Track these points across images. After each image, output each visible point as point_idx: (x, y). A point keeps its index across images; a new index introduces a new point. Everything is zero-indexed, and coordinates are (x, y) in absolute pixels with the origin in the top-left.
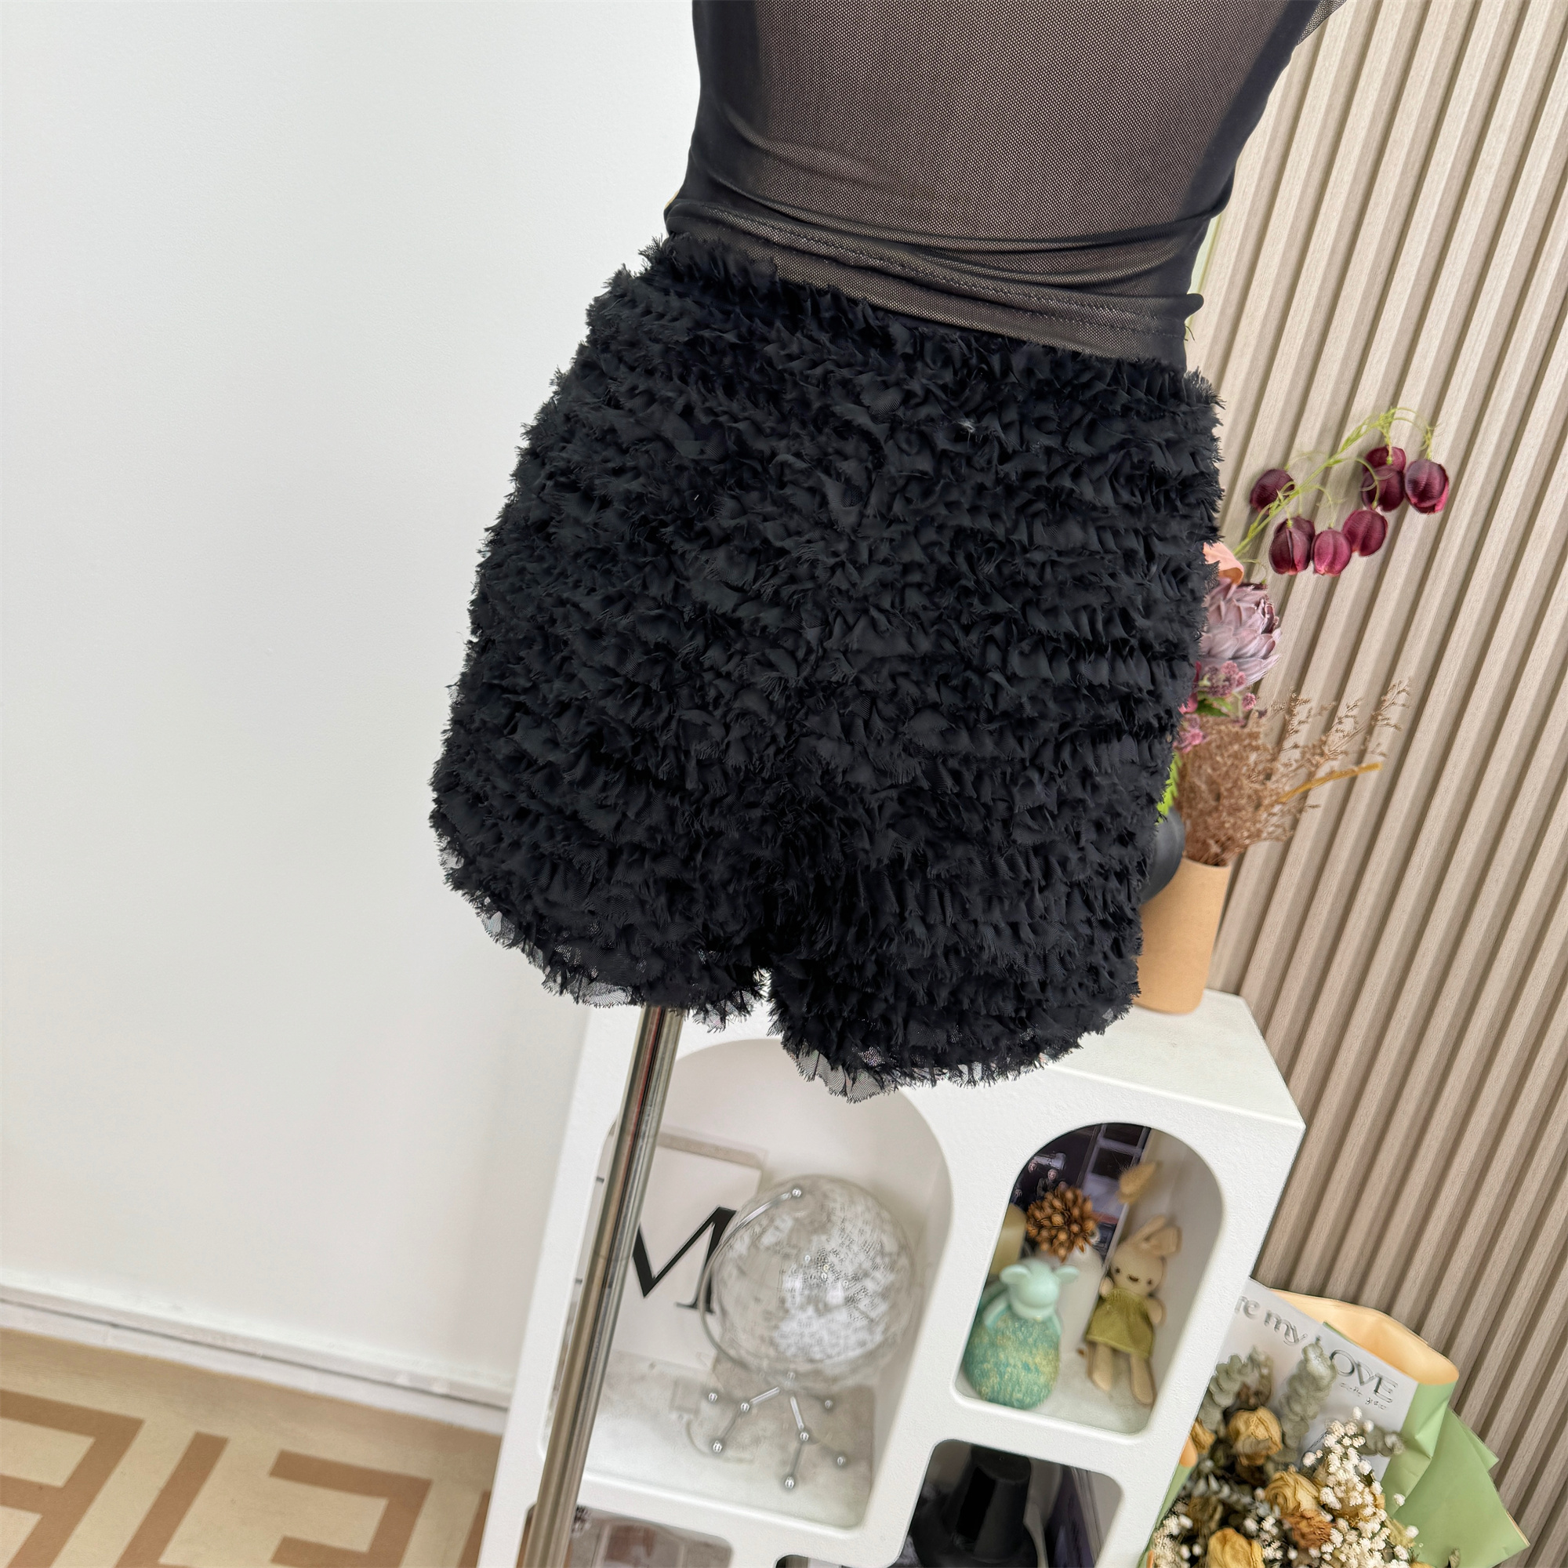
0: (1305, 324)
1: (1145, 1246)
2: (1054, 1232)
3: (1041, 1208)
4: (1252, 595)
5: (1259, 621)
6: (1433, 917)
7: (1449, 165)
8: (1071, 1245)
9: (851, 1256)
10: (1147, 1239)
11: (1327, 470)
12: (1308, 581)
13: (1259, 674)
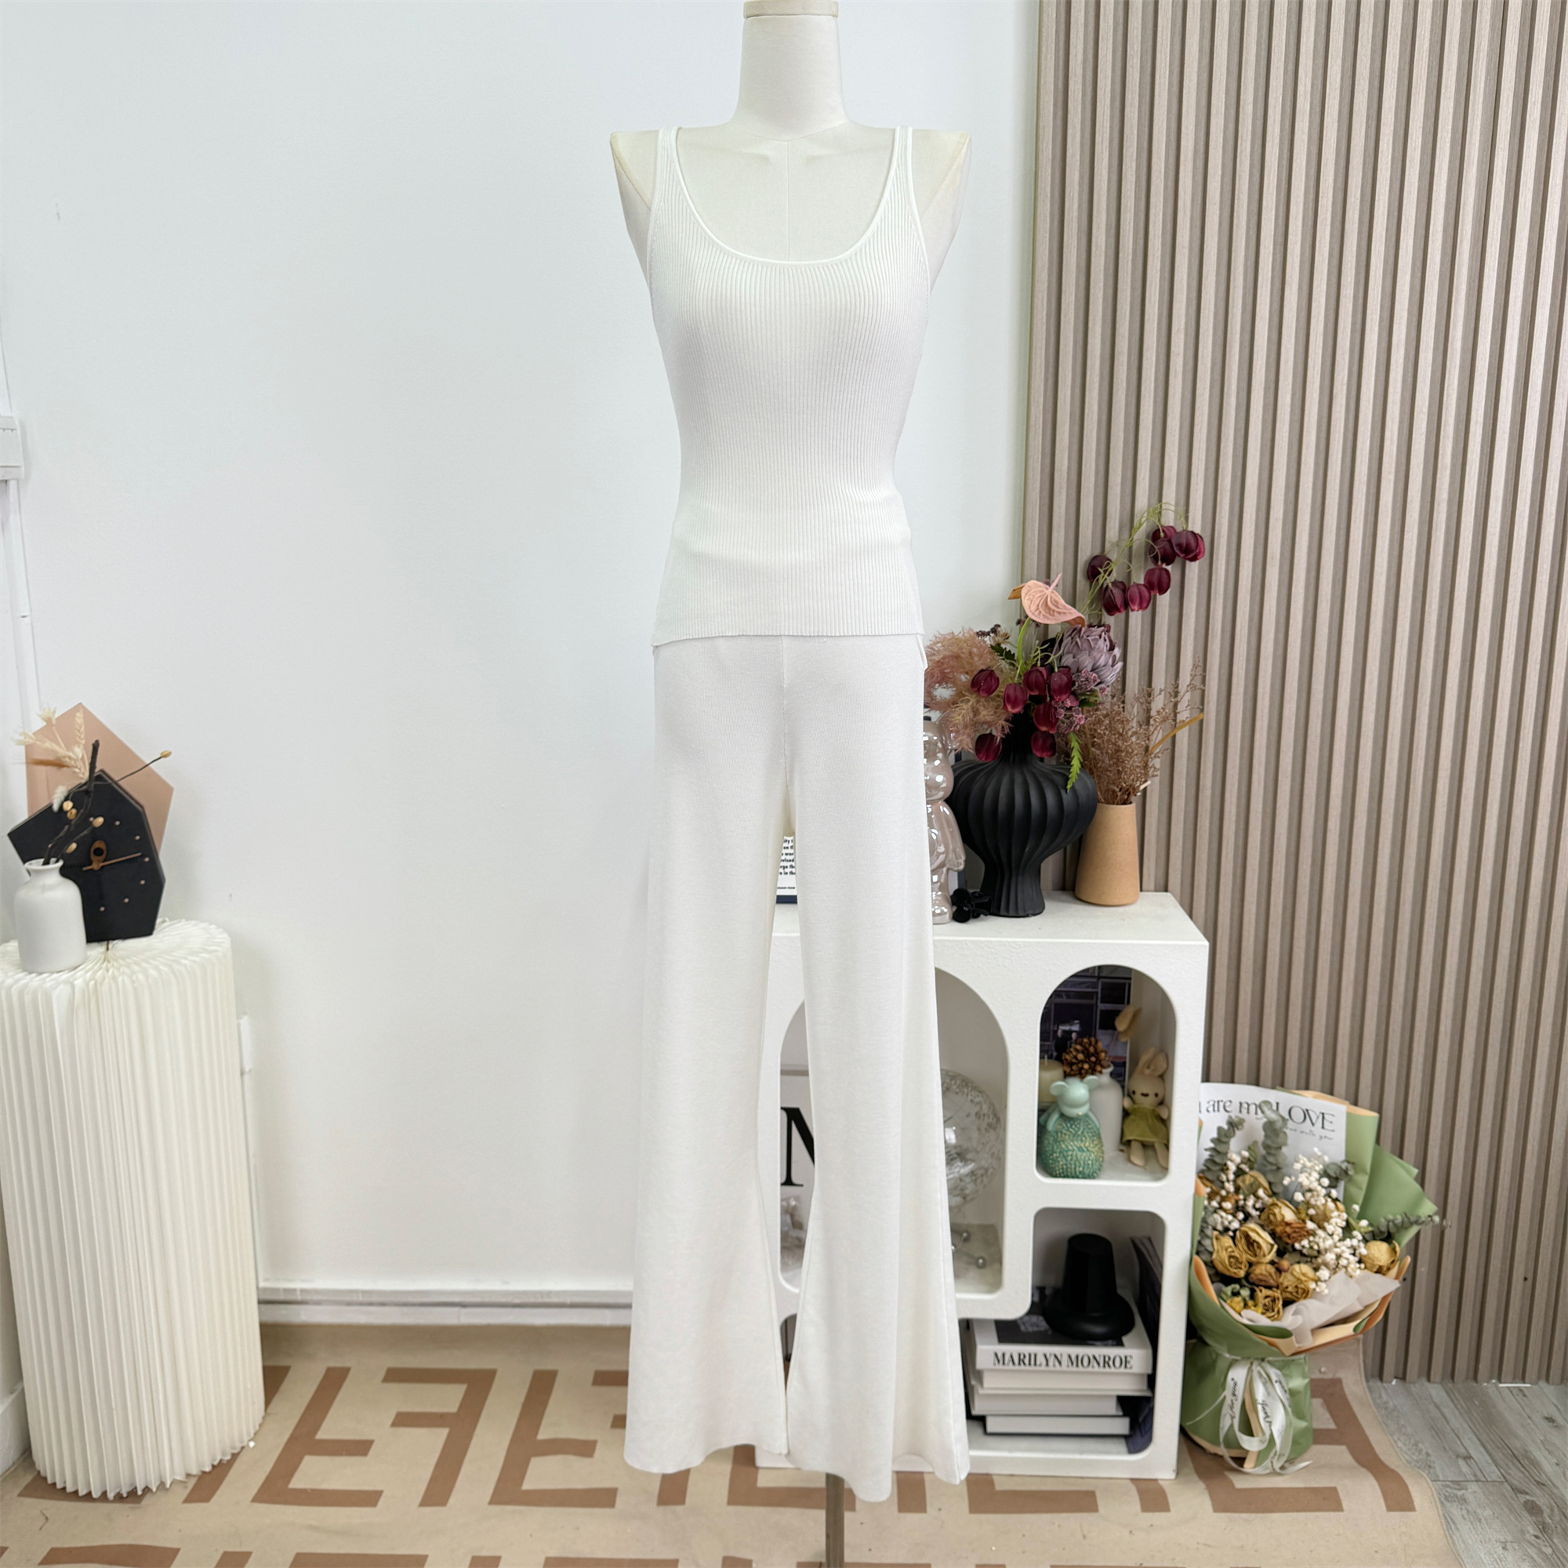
0: (1093, 467)
1: (1147, 1071)
2: (1080, 1065)
3: (1069, 1053)
4: (1097, 631)
5: (1103, 645)
6: (1277, 812)
8: (1093, 1071)
10: (1148, 1064)
11: (1130, 548)
12: (1136, 617)
13: (1111, 676)
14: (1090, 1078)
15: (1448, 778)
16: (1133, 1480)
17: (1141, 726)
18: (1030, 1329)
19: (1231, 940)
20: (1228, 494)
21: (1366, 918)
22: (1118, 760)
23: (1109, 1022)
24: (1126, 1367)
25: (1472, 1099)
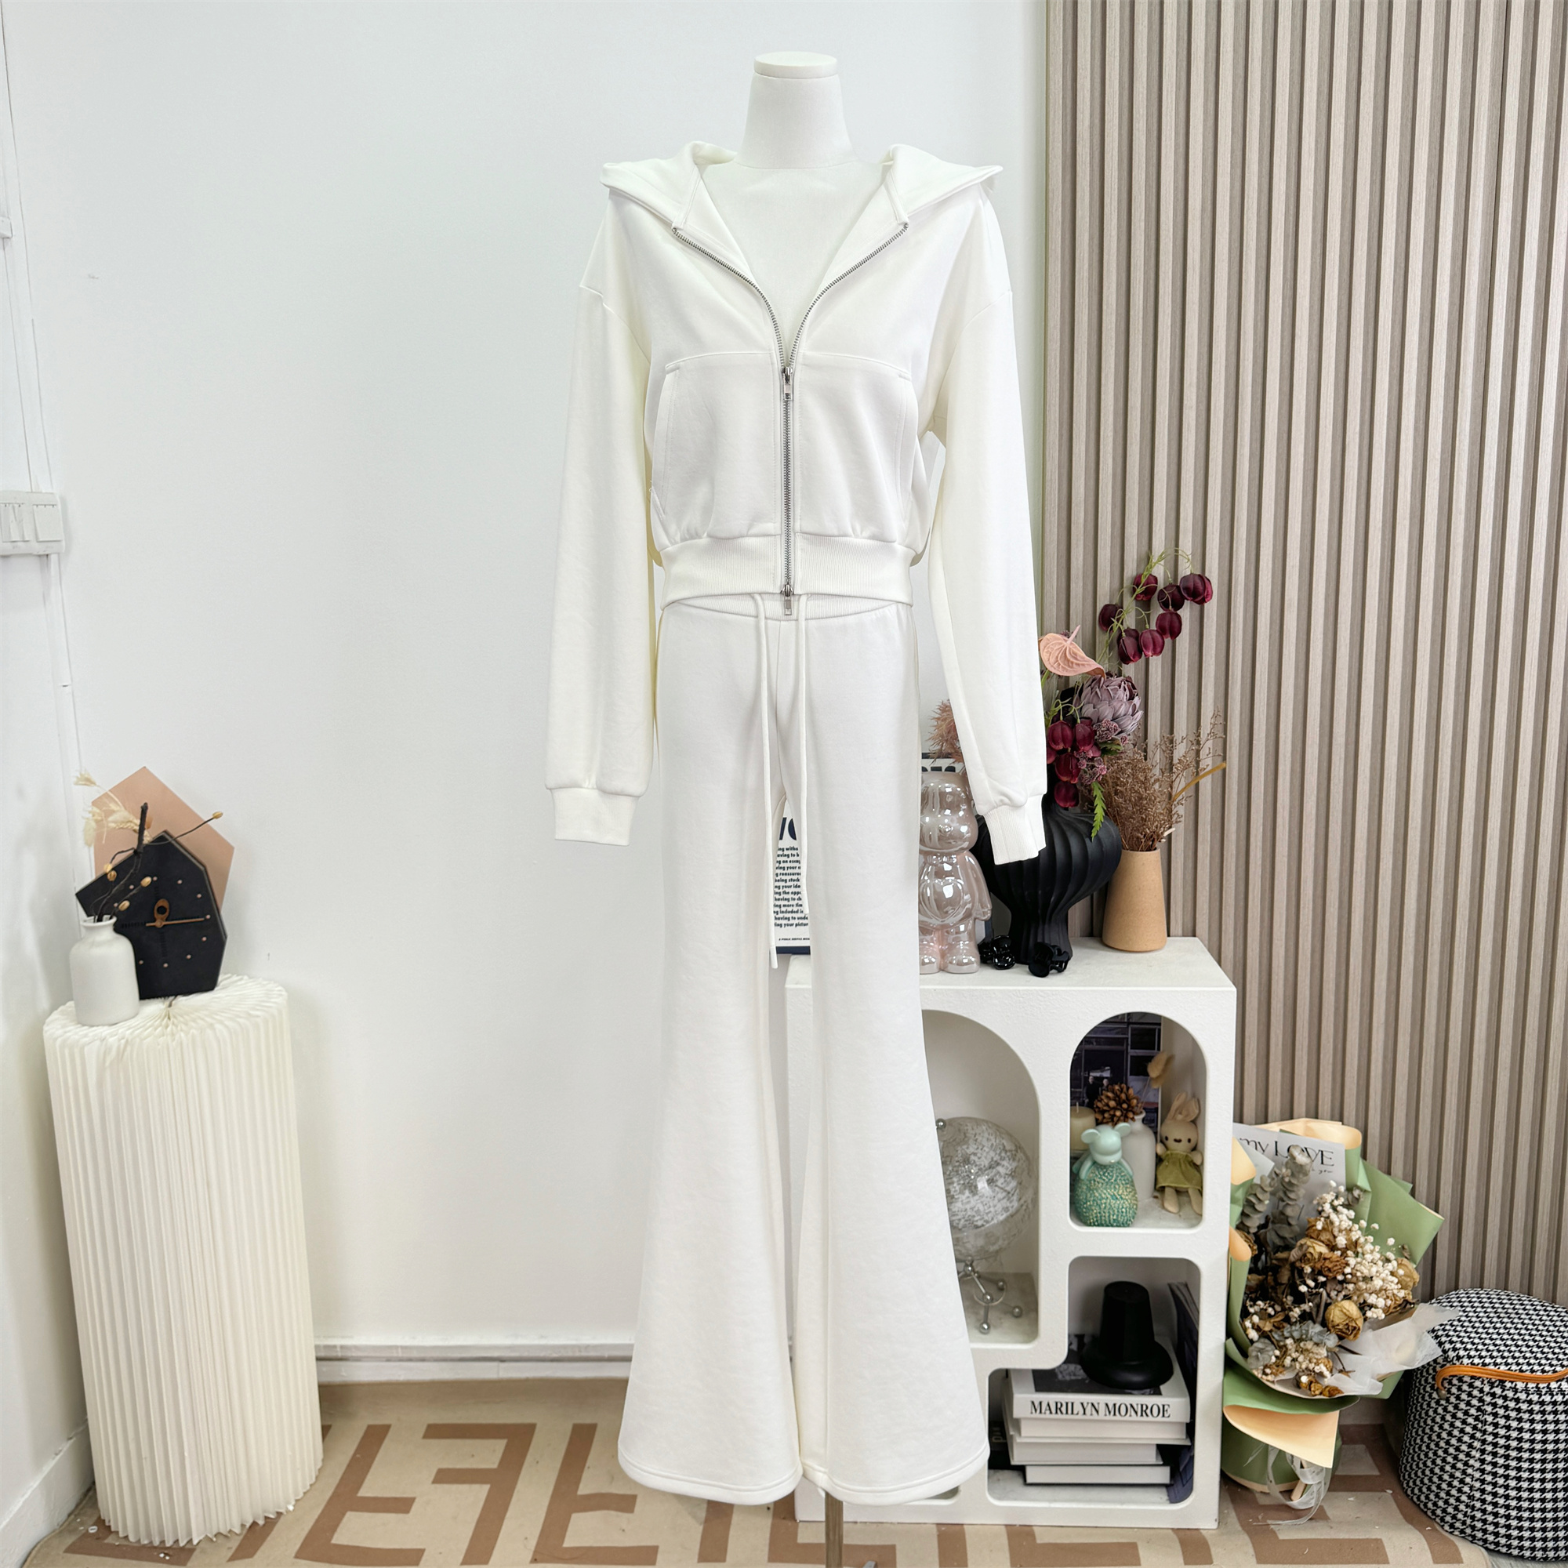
0: (1110, 520)
1: (1180, 1117)
2: (1112, 1113)
3: (1101, 1100)
4: (1116, 680)
5: (1123, 694)
7: (1167, 412)
8: (1125, 1118)
9: (985, 1154)
10: (1179, 1111)
12: (1156, 663)
13: (1132, 725)
14: (1122, 1125)
15: (1473, 818)
16: (1173, 1529)
17: (1163, 773)
18: (1068, 1378)
19: (1260, 984)
20: (1244, 543)
21: (1395, 960)
22: (1142, 806)
23: (1140, 1068)
24: (1163, 1416)
25: (1507, 1139)
